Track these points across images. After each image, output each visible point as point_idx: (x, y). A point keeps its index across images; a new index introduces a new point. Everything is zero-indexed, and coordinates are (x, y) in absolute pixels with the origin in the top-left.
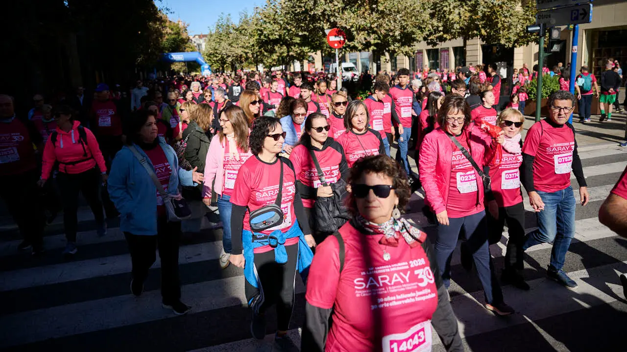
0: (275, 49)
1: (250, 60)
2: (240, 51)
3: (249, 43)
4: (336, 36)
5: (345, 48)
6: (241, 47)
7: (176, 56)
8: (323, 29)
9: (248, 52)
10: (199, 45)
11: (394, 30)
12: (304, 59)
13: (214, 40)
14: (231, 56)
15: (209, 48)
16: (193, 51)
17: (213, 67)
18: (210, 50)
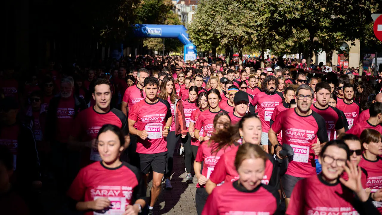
0: (291, 33)
1: (253, 44)
2: (241, 31)
3: (256, 22)
6: (243, 24)
7: (153, 30)
8: (368, 13)
9: (252, 33)
10: (185, 14)
12: (333, 48)
13: (206, 12)
14: (228, 36)
15: (198, 22)
16: (176, 24)
17: (201, 48)
18: (198, 24)
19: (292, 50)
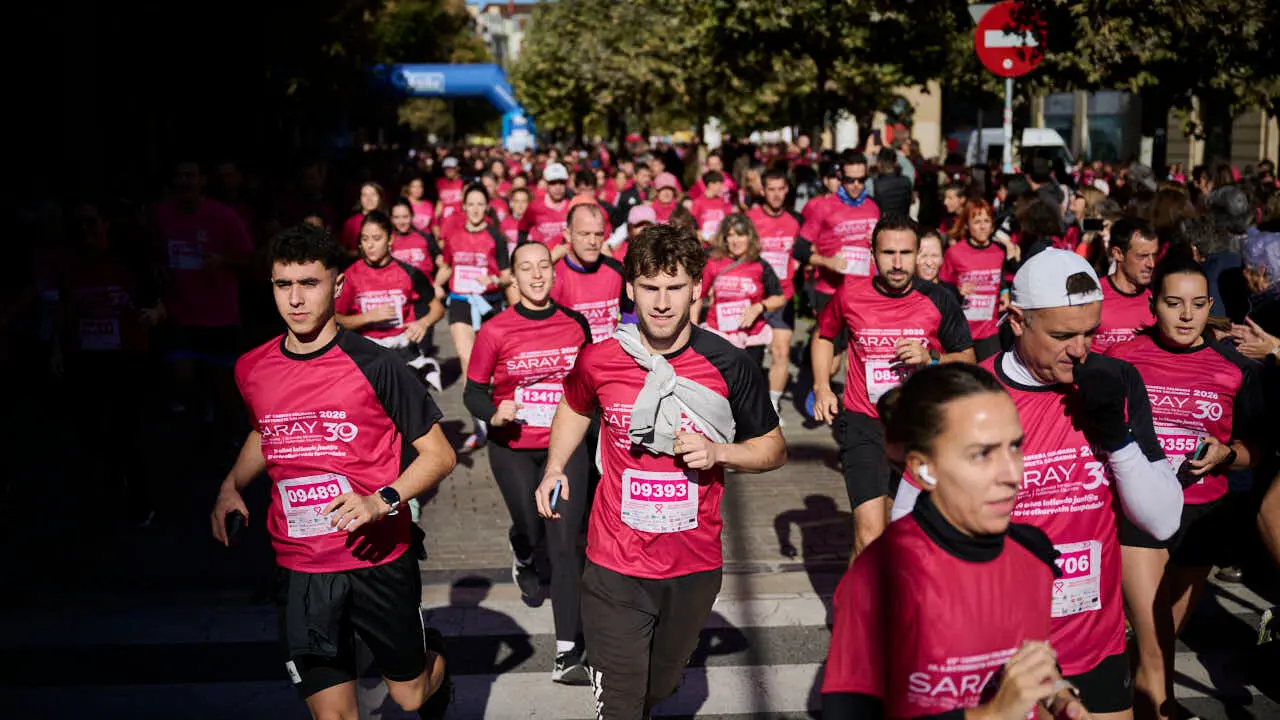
0: (770, 68)
1: (675, 105)
2: (644, 70)
3: (681, 41)
4: (1007, 31)
5: (1037, 75)
6: (647, 54)
7: (422, 79)
9: (673, 75)
10: (500, 40)
11: (1239, 13)
12: (874, 106)
13: (555, 27)
14: (612, 84)
15: (534, 52)
16: (478, 60)
17: (544, 122)
18: (536, 59)
19: (772, 116)
